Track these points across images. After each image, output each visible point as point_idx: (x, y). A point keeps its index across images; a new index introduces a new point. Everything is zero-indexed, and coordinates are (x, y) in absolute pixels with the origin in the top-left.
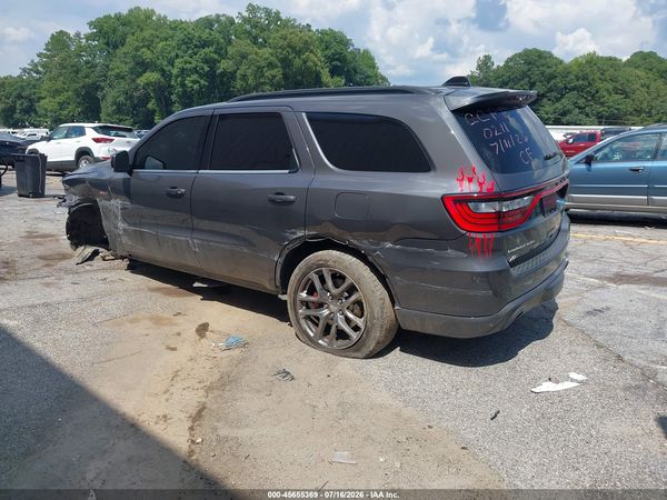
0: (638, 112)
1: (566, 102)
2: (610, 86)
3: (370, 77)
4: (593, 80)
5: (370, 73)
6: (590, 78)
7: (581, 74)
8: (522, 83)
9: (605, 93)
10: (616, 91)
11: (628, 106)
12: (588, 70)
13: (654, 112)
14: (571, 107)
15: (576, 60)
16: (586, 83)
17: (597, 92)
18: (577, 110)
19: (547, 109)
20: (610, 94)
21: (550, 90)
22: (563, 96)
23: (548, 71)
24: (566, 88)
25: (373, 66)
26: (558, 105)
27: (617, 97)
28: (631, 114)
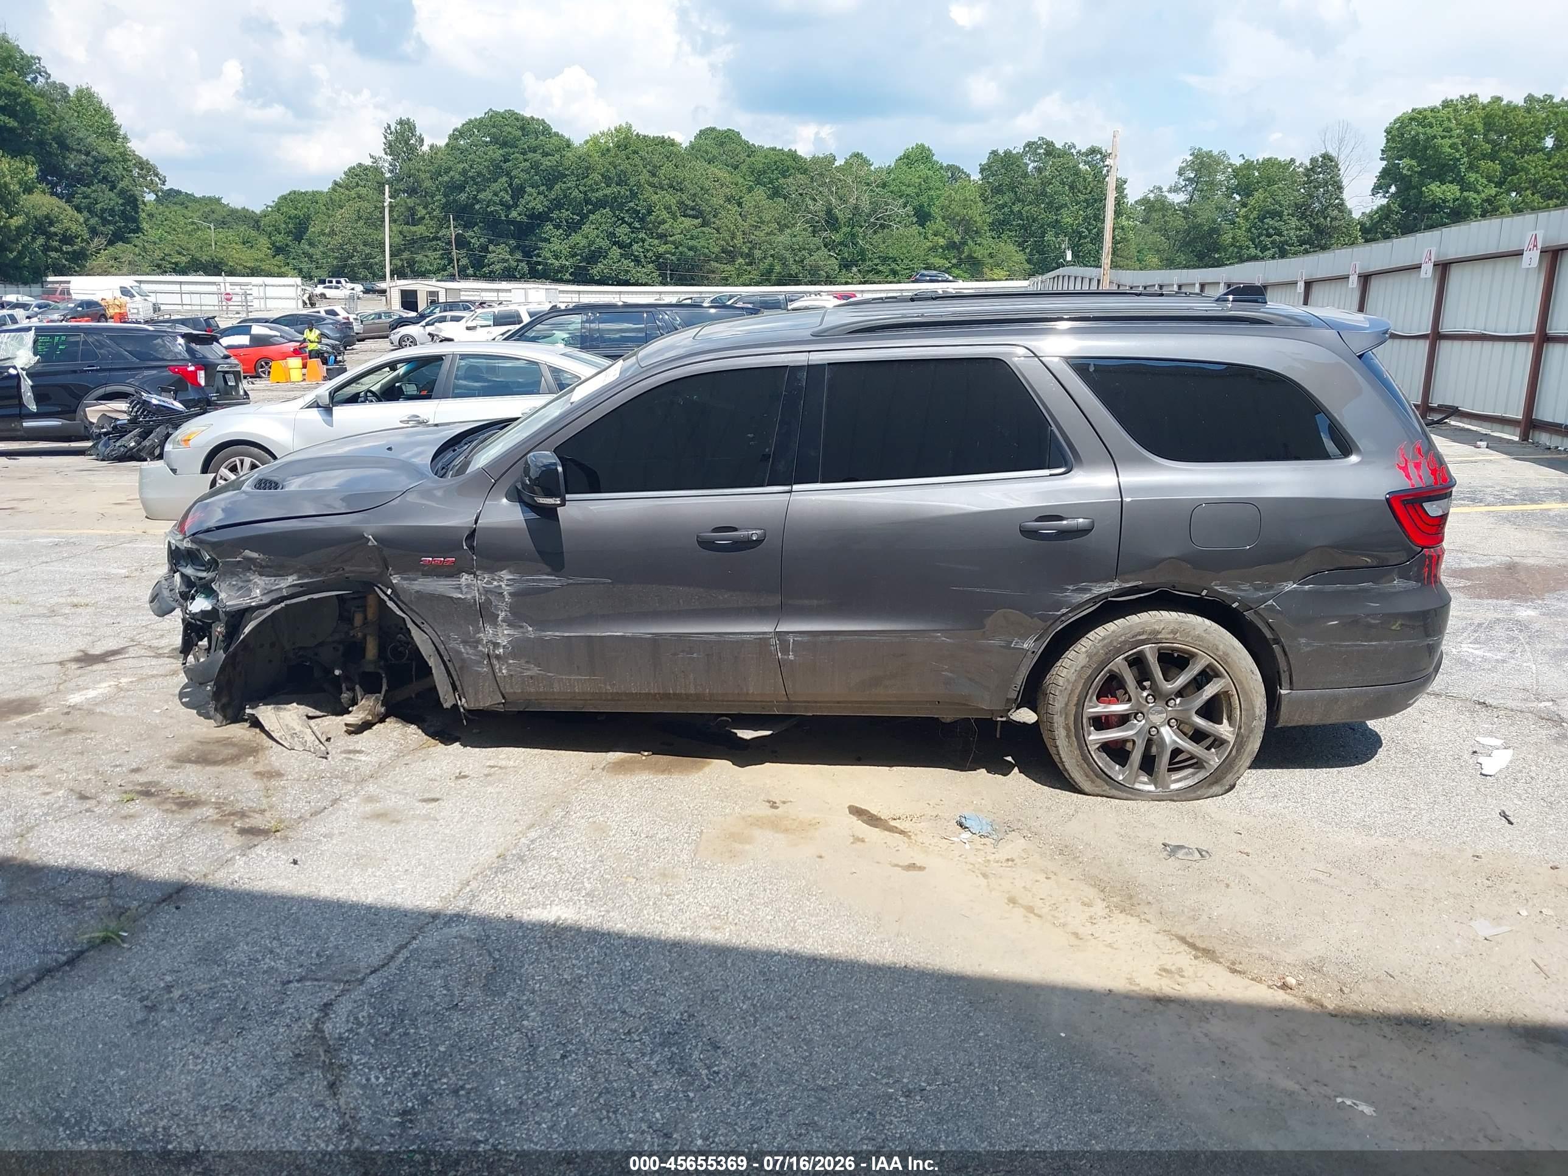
0: (730, 255)
1: (590, 234)
2: (672, 200)
3: (107, 160)
4: (638, 184)
5: (104, 148)
6: (632, 181)
7: (613, 173)
8: (495, 186)
9: (665, 215)
10: (685, 210)
11: (710, 242)
12: (625, 166)
13: (757, 253)
14: (605, 244)
15: (595, 140)
16: (624, 191)
17: (650, 212)
18: (616, 251)
19: (556, 246)
20: (675, 218)
21: (558, 205)
22: (584, 218)
23: (547, 162)
24: (587, 201)
25: (112, 133)
26: (576, 238)
27: (688, 222)
28: (717, 259)
